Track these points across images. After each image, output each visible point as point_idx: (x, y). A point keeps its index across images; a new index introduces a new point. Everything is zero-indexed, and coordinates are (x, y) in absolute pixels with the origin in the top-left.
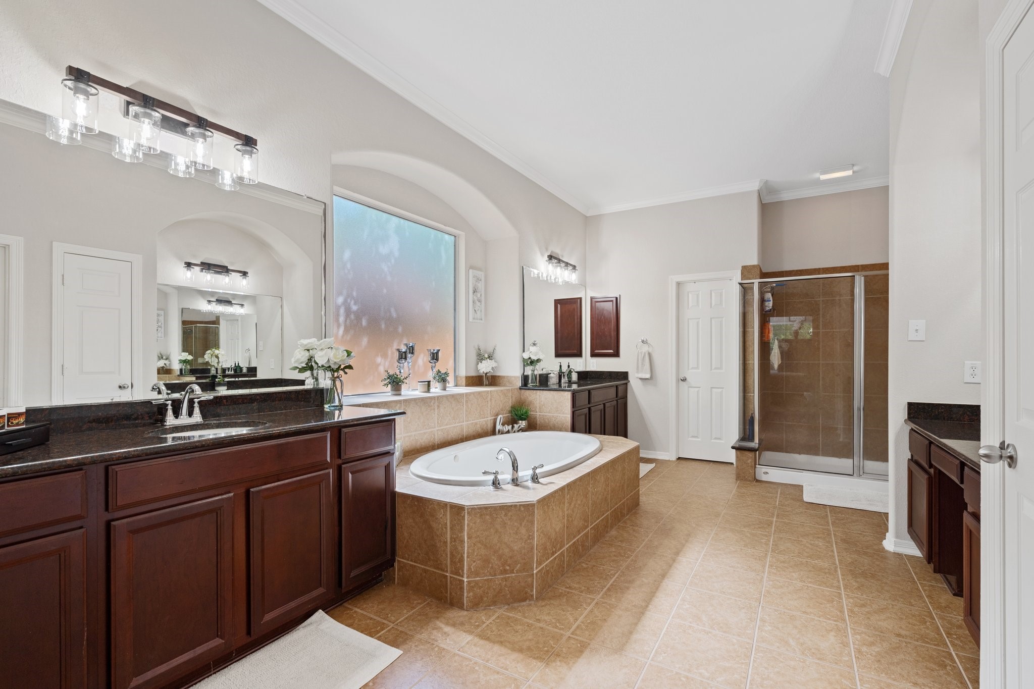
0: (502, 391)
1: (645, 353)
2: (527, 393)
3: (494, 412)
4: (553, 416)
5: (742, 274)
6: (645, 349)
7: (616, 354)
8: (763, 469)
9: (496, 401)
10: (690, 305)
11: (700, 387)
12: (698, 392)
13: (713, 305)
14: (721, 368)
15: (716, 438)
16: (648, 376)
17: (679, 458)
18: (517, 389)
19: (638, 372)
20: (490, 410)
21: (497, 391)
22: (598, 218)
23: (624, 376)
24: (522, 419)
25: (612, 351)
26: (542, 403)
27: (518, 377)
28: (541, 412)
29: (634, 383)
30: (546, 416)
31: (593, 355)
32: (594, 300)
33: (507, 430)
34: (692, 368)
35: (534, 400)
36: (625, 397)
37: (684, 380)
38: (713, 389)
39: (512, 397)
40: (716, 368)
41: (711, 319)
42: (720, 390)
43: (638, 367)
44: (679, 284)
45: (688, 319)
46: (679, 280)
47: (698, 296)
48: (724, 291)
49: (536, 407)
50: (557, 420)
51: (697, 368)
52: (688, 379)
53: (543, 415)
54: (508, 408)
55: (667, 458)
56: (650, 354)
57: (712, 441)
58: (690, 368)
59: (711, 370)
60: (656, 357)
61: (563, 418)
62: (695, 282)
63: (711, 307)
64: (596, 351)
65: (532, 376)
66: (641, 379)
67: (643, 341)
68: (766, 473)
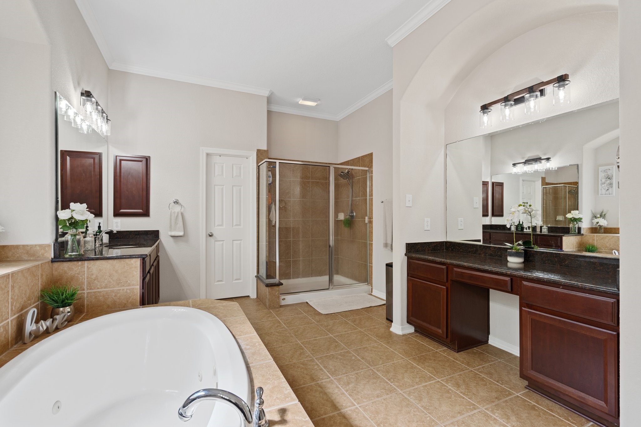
0: (29, 269)
1: (178, 213)
2: (66, 266)
3: (18, 305)
4: (113, 291)
5: (257, 155)
6: (178, 209)
7: (146, 214)
8: (282, 297)
9: (20, 287)
10: (216, 174)
11: (224, 241)
12: (222, 244)
13: (234, 176)
14: (240, 225)
15: (236, 280)
16: (181, 234)
18: (48, 262)
19: (171, 231)
20: (12, 305)
21: (22, 271)
22: (124, 74)
23: (154, 234)
24: (64, 306)
25: (141, 211)
26: (94, 277)
27: (49, 246)
28: (91, 289)
29: (165, 239)
30: (99, 292)
31: (117, 214)
32: (118, 158)
33: (45, 328)
34: (218, 225)
35: (78, 274)
36: (158, 254)
37: (212, 235)
38: (234, 242)
39: (42, 275)
40: (236, 225)
41: (233, 186)
42: (239, 242)
43: (171, 226)
44: (208, 155)
45: (215, 185)
46: (208, 152)
47: (222, 167)
48: (242, 166)
49: (83, 283)
50: (119, 295)
51: (222, 225)
52: (214, 235)
53: (95, 292)
54: (38, 293)
56: (182, 214)
57: (234, 282)
58: (216, 225)
59: (233, 227)
60: (187, 216)
61: (128, 291)
62: (220, 156)
63: (233, 177)
64: (122, 211)
65: (73, 241)
66: (172, 236)
67: (174, 202)
68: (284, 299)
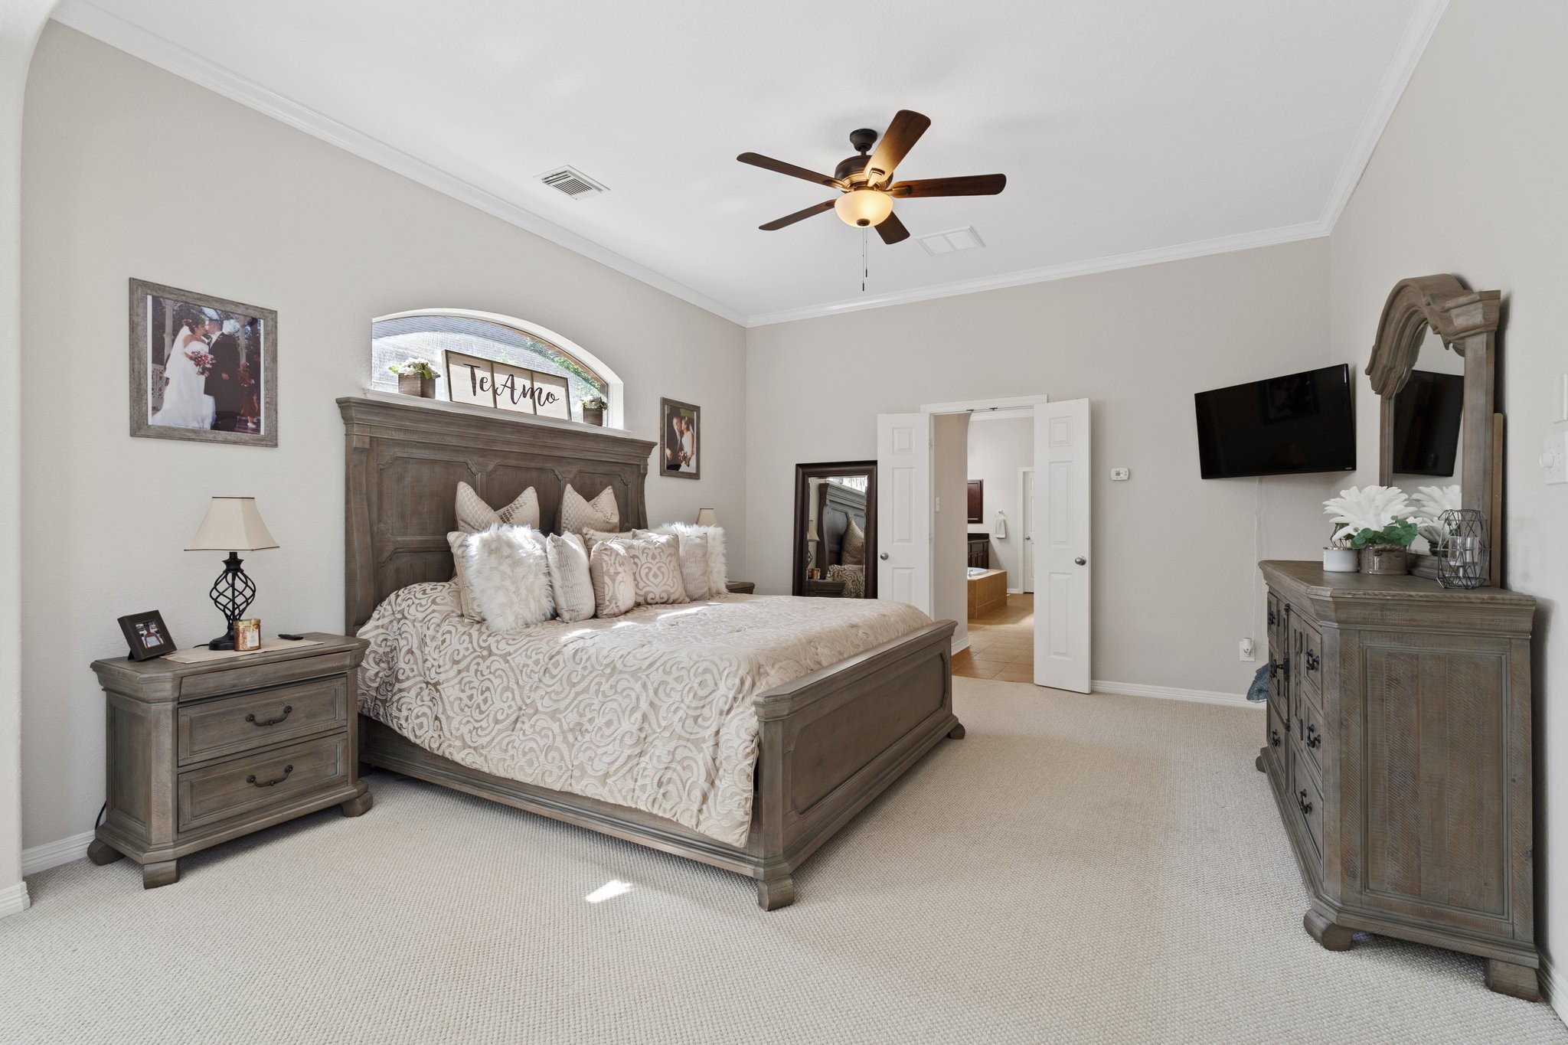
1: (1001, 520)
6: (1002, 517)
7: (981, 521)
16: (1004, 536)
17: (1025, 593)
19: (996, 533)
23: (986, 536)
25: (978, 519)
29: (993, 539)
36: (987, 551)
37: (1028, 539)
43: (996, 530)
44: (1024, 473)
46: (1025, 470)
55: (1017, 593)
56: (1005, 521)
60: (1008, 523)
66: (998, 537)
67: (1000, 512)
